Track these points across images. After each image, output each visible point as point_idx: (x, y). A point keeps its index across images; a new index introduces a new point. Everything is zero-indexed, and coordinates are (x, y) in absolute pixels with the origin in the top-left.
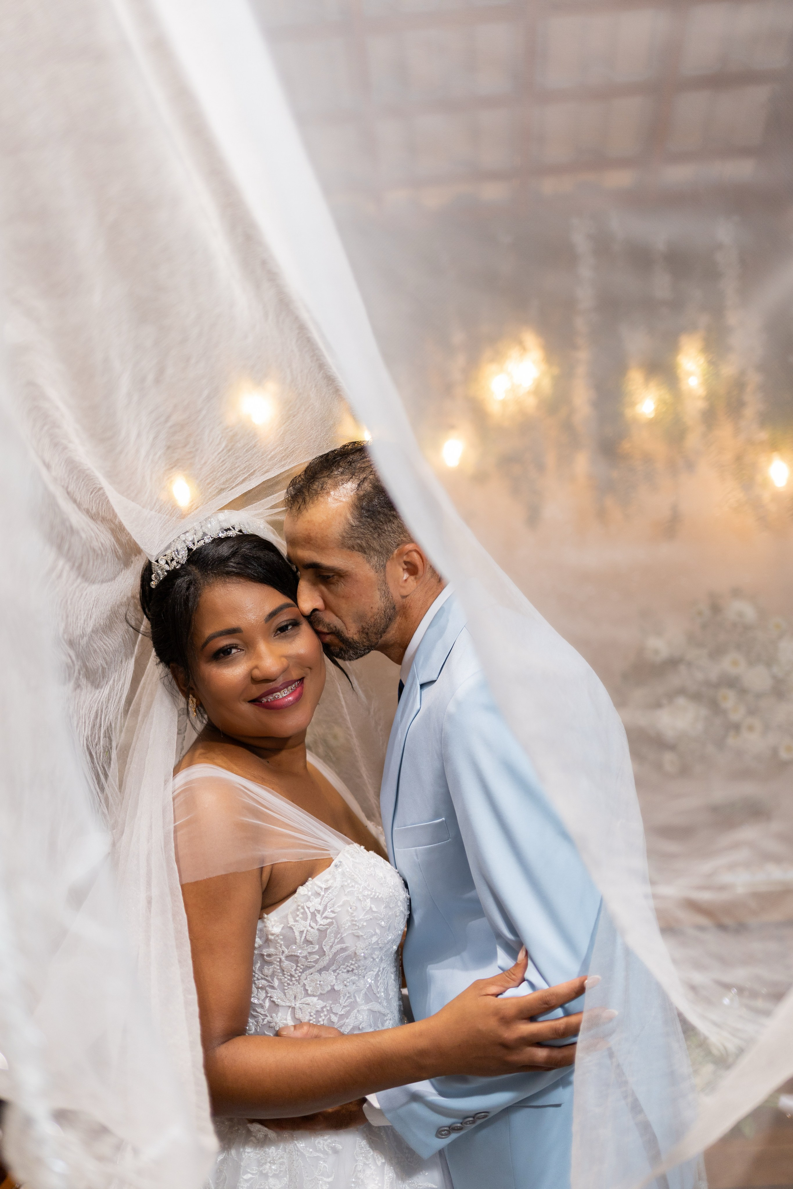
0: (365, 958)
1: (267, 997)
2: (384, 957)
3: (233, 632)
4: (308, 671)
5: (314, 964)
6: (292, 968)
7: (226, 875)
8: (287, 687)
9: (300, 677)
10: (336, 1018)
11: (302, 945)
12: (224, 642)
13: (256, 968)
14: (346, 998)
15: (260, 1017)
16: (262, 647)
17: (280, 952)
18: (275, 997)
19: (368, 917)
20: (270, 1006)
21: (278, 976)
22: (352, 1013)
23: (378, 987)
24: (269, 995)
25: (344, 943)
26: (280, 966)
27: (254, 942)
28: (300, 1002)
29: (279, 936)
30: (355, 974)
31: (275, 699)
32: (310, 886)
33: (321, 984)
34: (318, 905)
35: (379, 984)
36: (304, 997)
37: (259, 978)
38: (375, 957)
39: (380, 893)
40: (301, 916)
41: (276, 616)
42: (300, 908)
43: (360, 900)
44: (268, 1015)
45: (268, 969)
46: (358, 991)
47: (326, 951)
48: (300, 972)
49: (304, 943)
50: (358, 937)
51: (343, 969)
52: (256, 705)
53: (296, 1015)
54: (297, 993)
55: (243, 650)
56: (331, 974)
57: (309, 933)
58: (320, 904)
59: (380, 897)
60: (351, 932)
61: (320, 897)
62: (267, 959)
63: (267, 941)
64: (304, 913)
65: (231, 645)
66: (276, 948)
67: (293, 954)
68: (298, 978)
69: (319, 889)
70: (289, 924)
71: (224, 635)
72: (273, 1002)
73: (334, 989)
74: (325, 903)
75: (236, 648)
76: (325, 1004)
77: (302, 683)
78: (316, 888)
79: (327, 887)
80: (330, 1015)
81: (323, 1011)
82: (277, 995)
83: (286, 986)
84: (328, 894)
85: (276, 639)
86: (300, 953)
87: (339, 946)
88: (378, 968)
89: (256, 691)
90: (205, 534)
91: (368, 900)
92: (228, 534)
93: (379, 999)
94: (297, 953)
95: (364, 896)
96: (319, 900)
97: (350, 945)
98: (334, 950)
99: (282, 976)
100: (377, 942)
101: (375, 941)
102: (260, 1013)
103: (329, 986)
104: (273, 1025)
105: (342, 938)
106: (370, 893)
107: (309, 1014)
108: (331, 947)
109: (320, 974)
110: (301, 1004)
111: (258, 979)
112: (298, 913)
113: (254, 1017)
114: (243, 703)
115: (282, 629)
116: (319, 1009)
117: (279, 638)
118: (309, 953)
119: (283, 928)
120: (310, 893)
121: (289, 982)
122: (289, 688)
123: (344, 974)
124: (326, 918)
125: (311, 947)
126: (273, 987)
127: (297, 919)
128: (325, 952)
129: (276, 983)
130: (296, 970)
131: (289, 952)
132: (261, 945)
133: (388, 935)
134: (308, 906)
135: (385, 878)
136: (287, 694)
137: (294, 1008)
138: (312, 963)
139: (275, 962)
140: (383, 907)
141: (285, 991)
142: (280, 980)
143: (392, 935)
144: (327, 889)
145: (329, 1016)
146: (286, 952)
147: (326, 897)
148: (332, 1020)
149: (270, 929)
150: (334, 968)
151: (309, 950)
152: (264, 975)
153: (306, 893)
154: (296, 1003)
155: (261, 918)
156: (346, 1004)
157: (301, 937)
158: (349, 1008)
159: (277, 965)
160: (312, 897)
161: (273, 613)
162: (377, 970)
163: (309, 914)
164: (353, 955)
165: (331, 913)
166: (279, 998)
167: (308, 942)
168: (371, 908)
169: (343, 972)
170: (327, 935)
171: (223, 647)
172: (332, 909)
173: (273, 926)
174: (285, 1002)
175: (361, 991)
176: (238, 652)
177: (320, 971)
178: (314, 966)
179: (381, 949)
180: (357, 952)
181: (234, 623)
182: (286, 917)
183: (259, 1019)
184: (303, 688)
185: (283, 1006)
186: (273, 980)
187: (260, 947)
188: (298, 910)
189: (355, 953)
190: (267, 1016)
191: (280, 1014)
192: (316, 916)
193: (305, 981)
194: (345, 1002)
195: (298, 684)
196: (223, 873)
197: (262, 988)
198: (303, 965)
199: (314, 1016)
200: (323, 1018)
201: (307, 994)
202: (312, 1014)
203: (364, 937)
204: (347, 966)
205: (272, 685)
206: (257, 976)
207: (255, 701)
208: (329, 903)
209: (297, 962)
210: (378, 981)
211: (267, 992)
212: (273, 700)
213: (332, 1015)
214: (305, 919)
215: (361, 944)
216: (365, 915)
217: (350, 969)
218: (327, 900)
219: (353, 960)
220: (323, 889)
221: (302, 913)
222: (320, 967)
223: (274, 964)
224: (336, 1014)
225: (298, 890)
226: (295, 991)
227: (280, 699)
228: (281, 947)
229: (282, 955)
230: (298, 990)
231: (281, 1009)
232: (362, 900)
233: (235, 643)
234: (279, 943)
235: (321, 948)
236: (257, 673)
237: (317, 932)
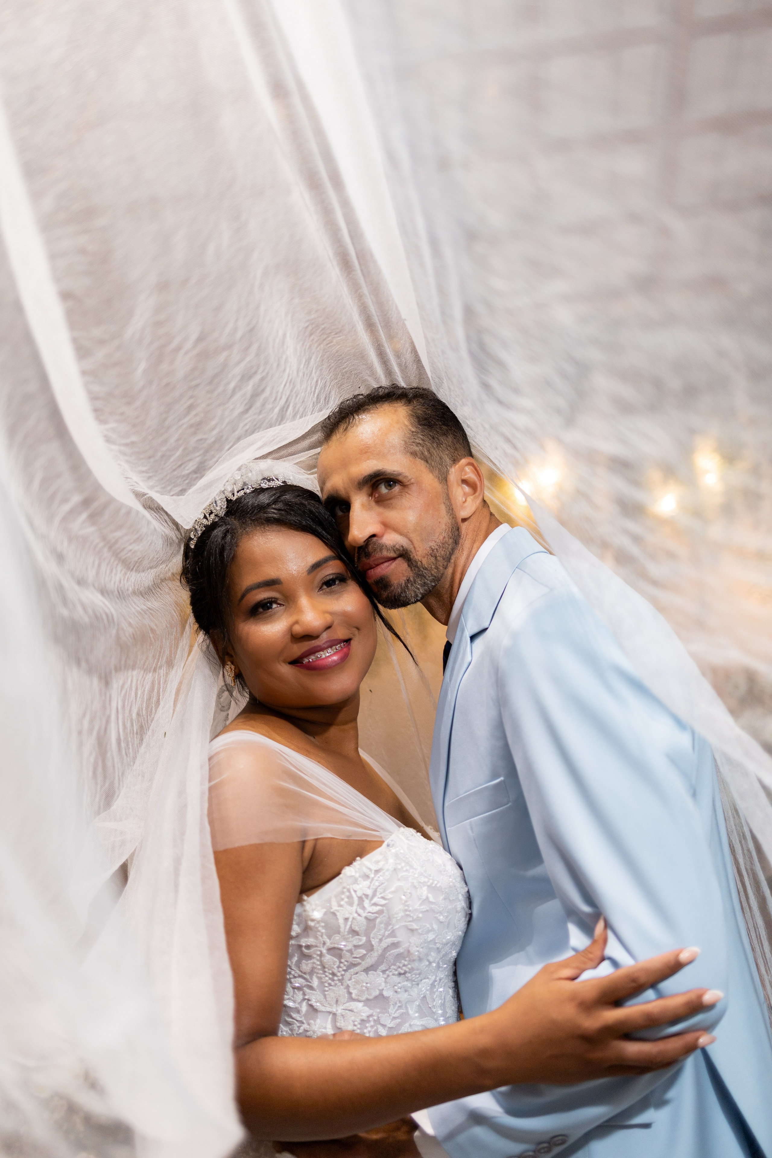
0: (420, 960)
1: (304, 999)
2: (441, 963)
3: (272, 583)
4: (356, 632)
5: (360, 961)
6: (334, 965)
7: (260, 844)
8: (331, 647)
9: (346, 638)
10: (384, 1031)
11: (347, 935)
12: (263, 595)
13: (293, 963)
14: (396, 1008)
15: (296, 1024)
16: (304, 601)
17: (320, 943)
18: (314, 1000)
19: (425, 908)
20: (307, 1011)
21: (317, 973)
22: (403, 1027)
23: (434, 1000)
24: (307, 997)
25: (395, 937)
26: (321, 961)
27: (290, 928)
28: (342, 1008)
29: (321, 922)
30: (408, 980)
31: (318, 659)
32: (358, 867)
33: (368, 986)
34: (367, 889)
35: (435, 996)
36: (348, 1002)
37: (295, 975)
38: (431, 959)
39: (438, 882)
40: (346, 900)
41: (320, 568)
42: (345, 890)
43: (415, 887)
44: (305, 1021)
45: (307, 965)
46: (411, 1001)
47: (375, 945)
48: (344, 970)
49: (349, 933)
50: (412, 930)
51: (394, 970)
52: (297, 666)
53: (337, 1023)
54: (340, 996)
55: (283, 605)
56: (379, 975)
57: (355, 921)
58: (369, 888)
59: (438, 885)
60: (404, 924)
61: (370, 880)
62: (305, 952)
63: (307, 929)
64: (350, 897)
65: (270, 598)
66: (316, 938)
67: (336, 946)
68: (340, 978)
69: (368, 870)
70: (332, 908)
71: (262, 587)
72: (311, 1006)
73: (383, 995)
74: (375, 887)
75: (276, 602)
76: (371, 1011)
77: (349, 644)
78: (365, 870)
79: (378, 869)
80: (377, 1027)
81: (370, 1021)
82: (315, 999)
83: (327, 987)
84: (379, 877)
85: (320, 594)
86: (344, 946)
87: (390, 940)
88: (434, 977)
89: (297, 650)
90: (245, 484)
91: (425, 888)
92: (270, 484)
93: (435, 1015)
94: (341, 945)
95: (420, 882)
96: (368, 883)
97: (402, 940)
98: (384, 945)
99: (322, 974)
100: (434, 939)
101: (431, 939)
102: (295, 1020)
103: (377, 990)
104: (311, 1034)
105: (393, 931)
106: (426, 880)
107: (352, 1023)
108: (381, 940)
109: (367, 974)
110: (344, 1009)
111: (295, 977)
112: (343, 896)
113: (288, 1024)
114: (283, 664)
115: (329, 583)
116: (365, 1018)
117: (324, 594)
118: (355, 946)
119: (325, 914)
120: (357, 875)
121: (330, 981)
122: (334, 647)
123: (394, 976)
124: (375, 904)
125: (357, 939)
126: (311, 988)
127: (342, 903)
128: (372, 946)
129: (315, 983)
130: (339, 967)
131: (331, 943)
132: (299, 933)
133: (447, 934)
134: (355, 889)
135: (444, 865)
136: (331, 653)
137: (335, 1014)
138: (358, 959)
139: (315, 956)
140: (441, 898)
141: (326, 993)
142: (320, 978)
143: (451, 934)
144: (377, 872)
145: (375, 1028)
146: (329, 944)
147: (377, 880)
148: (379, 1033)
149: (310, 914)
150: (383, 967)
151: (355, 942)
152: (301, 972)
153: (353, 874)
154: (338, 1008)
155: (300, 901)
156: (396, 1015)
157: (346, 926)
158: (399, 1020)
159: (318, 960)
160: (360, 879)
161: (317, 565)
162: (433, 978)
163: (356, 899)
164: (406, 953)
165: (381, 900)
166: (318, 1001)
167: (354, 932)
168: (427, 898)
169: (394, 975)
170: (376, 926)
171: (261, 601)
172: (382, 895)
173: (313, 910)
174: (325, 1006)
175: (415, 1001)
176: (278, 607)
177: (367, 970)
178: (359, 964)
179: (438, 950)
180: (410, 949)
181: (273, 574)
182: (329, 901)
183: (294, 1027)
184: (349, 649)
185: (322, 1012)
186: (312, 979)
187: (298, 936)
188: (343, 893)
189: (409, 951)
190: (303, 1023)
191: (318, 1021)
192: (363, 901)
193: (349, 982)
194: (395, 1012)
195: (344, 645)
196: (255, 841)
197: (299, 989)
198: (347, 961)
199: (359, 1026)
200: (369, 1029)
201: (351, 999)
202: (356, 1023)
203: (420, 931)
204: (399, 967)
205: (314, 643)
206: (293, 972)
207: (296, 662)
208: (379, 888)
209: (340, 957)
210: (434, 993)
211: (304, 994)
212: (315, 660)
213: (379, 1026)
214: (351, 904)
215: (415, 940)
216: (421, 905)
217: (402, 972)
218: (377, 884)
219: (405, 960)
220: (373, 872)
221: (348, 897)
222: (367, 965)
223: (314, 958)
224: (384, 1026)
225: (343, 872)
226: (337, 994)
227: (323, 659)
228: (322, 936)
229: (323, 947)
230: (341, 993)
231: (320, 1015)
232: (417, 887)
233: (274, 596)
234: (319, 931)
235: (369, 941)
236: (297, 629)
237: (364, 922)
